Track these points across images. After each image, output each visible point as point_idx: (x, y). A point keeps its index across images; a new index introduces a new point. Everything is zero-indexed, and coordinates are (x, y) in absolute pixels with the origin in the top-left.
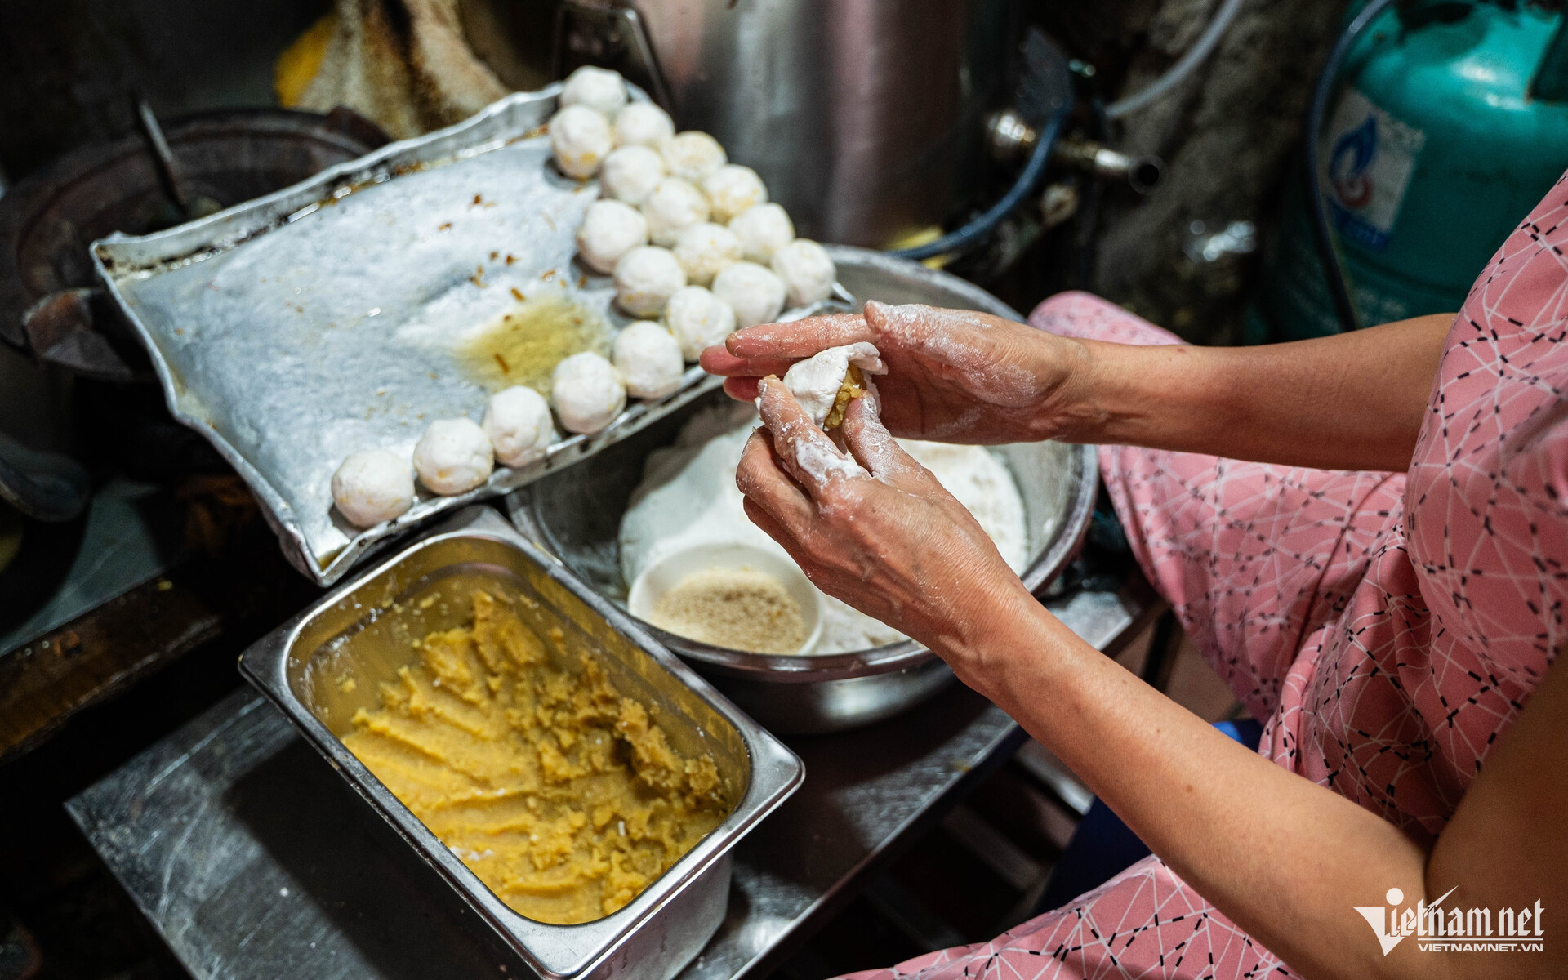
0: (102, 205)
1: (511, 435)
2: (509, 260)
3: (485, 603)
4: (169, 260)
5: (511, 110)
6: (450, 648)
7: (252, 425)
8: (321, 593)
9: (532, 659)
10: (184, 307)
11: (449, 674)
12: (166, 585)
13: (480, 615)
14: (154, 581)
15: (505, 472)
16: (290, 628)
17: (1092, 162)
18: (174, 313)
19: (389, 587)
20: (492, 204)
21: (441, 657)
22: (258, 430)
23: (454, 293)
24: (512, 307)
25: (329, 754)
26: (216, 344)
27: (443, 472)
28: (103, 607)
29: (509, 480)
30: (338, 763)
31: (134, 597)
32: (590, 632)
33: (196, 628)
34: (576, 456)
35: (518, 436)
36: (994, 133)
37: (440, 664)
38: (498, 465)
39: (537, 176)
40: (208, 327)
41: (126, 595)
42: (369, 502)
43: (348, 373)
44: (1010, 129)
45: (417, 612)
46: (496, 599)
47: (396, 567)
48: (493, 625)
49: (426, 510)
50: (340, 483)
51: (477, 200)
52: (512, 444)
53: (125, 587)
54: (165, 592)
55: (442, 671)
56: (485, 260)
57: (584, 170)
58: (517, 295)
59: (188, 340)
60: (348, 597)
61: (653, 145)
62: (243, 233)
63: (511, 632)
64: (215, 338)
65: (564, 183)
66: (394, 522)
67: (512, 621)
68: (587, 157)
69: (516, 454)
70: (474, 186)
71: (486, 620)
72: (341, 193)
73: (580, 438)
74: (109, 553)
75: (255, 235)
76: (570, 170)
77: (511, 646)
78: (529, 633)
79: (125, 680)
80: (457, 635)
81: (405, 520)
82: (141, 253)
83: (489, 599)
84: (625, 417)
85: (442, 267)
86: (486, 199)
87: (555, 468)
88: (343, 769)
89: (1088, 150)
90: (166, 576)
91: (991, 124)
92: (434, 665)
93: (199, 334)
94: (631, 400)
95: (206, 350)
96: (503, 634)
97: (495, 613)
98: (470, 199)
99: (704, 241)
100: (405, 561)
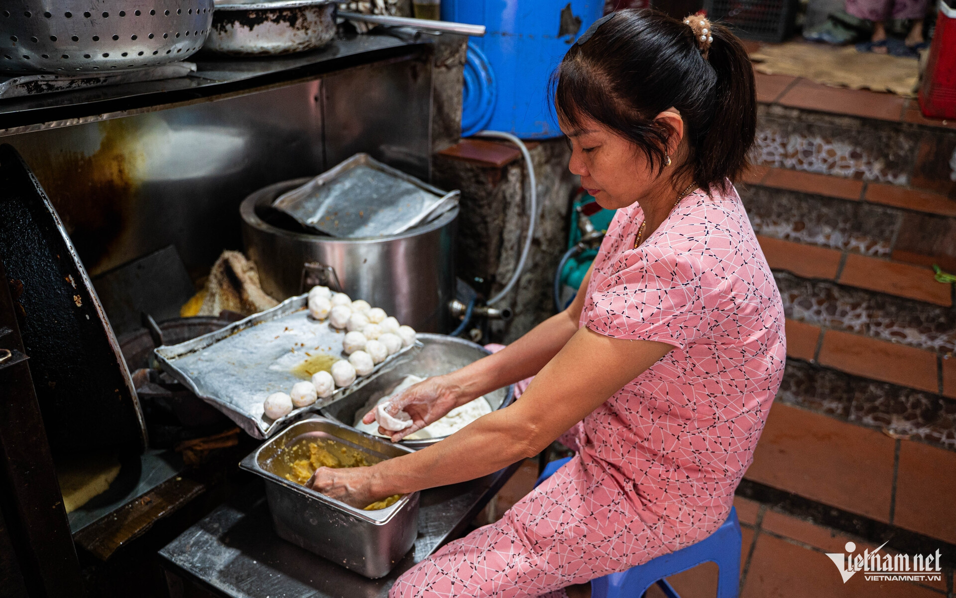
0: (134, 353)
1: (322, 385)
2: (302, 345)
3: (314, 448)
4: (180, 355)
5: (291, 302)
6: (303, 467)
7: (227, 396)
8: (264, 441)
9: (333, 464)
10: (192, 367)
11: (304, 475)
12: (179, 479)
13: (313, 452)
14: (175, 478)
15: (320, 400)
16: (255, 453)
17: (487, 313)
18: (188, 369)
19: (284, 441)
20: (292, 330)
21: (300, 470)
22: (230, 397)
23: (286, 356)
24: (307, 358)
25: (281, 482)
26: (207, 375)
27: (302, 397)
28: (157, 487)
29: (321, 403)
30: (286, 484)
31: (167, 484)
32: (357, 443)
33: (196, 489)
34: (340, 397)
35: (325, 385)
36: (452, 308)
37: (300, 472)
38: (318, 398)
39: (305, 320)
40: (202, 371)
41: (165, 483)
42: (280, 408)
43: (256, 380)
44: (457, 306)
45: (292, 452)
46: (318, 446)
47: (286, 434)
48: (317, 456)
49: (296, 412)
50: (268, 403)
51: (286, 329)
52: (323, 388)
53: (164, 480)
54: (179, 481)
55: (301, 475)
56: (293, 346)
57: (323, 316)
58: (308, 355)
59: (196, 376)
60: (272, 443)
61: (345, 305)
62: (205, 345)
63: (324, 457)
64: (206, 374)
65: (315, 322)
66: (286, 416)
67: (325, 452)
68: (324, 311)
69: (324, 392)
70: (285, 325)
71: (315, 454)
72: (236, 331)
73: (342, 389)
74: (154, 471)
75: (208, 346)
76: (317, 317)
77: (325, 461)
78: (331, 455)
79: (173, 508)
80: (304, 462)
81: (290, 415)
82: (171, 352)
83: (316, 446)
84: (356, 382)
85: (279, 349)
86: (289, 328)
87: (335, 400)
88: (288, 485)
89: (485, 309)
90: (179, 476)
91: (450, 305)
92: (298, 473)
93: (200, 373)
94: (358, 377)
95: (203, 378)
96: (322, 458)
97: (318, 451)
98: (284, 329)
99: (371, 328)
100: (289, 431)
